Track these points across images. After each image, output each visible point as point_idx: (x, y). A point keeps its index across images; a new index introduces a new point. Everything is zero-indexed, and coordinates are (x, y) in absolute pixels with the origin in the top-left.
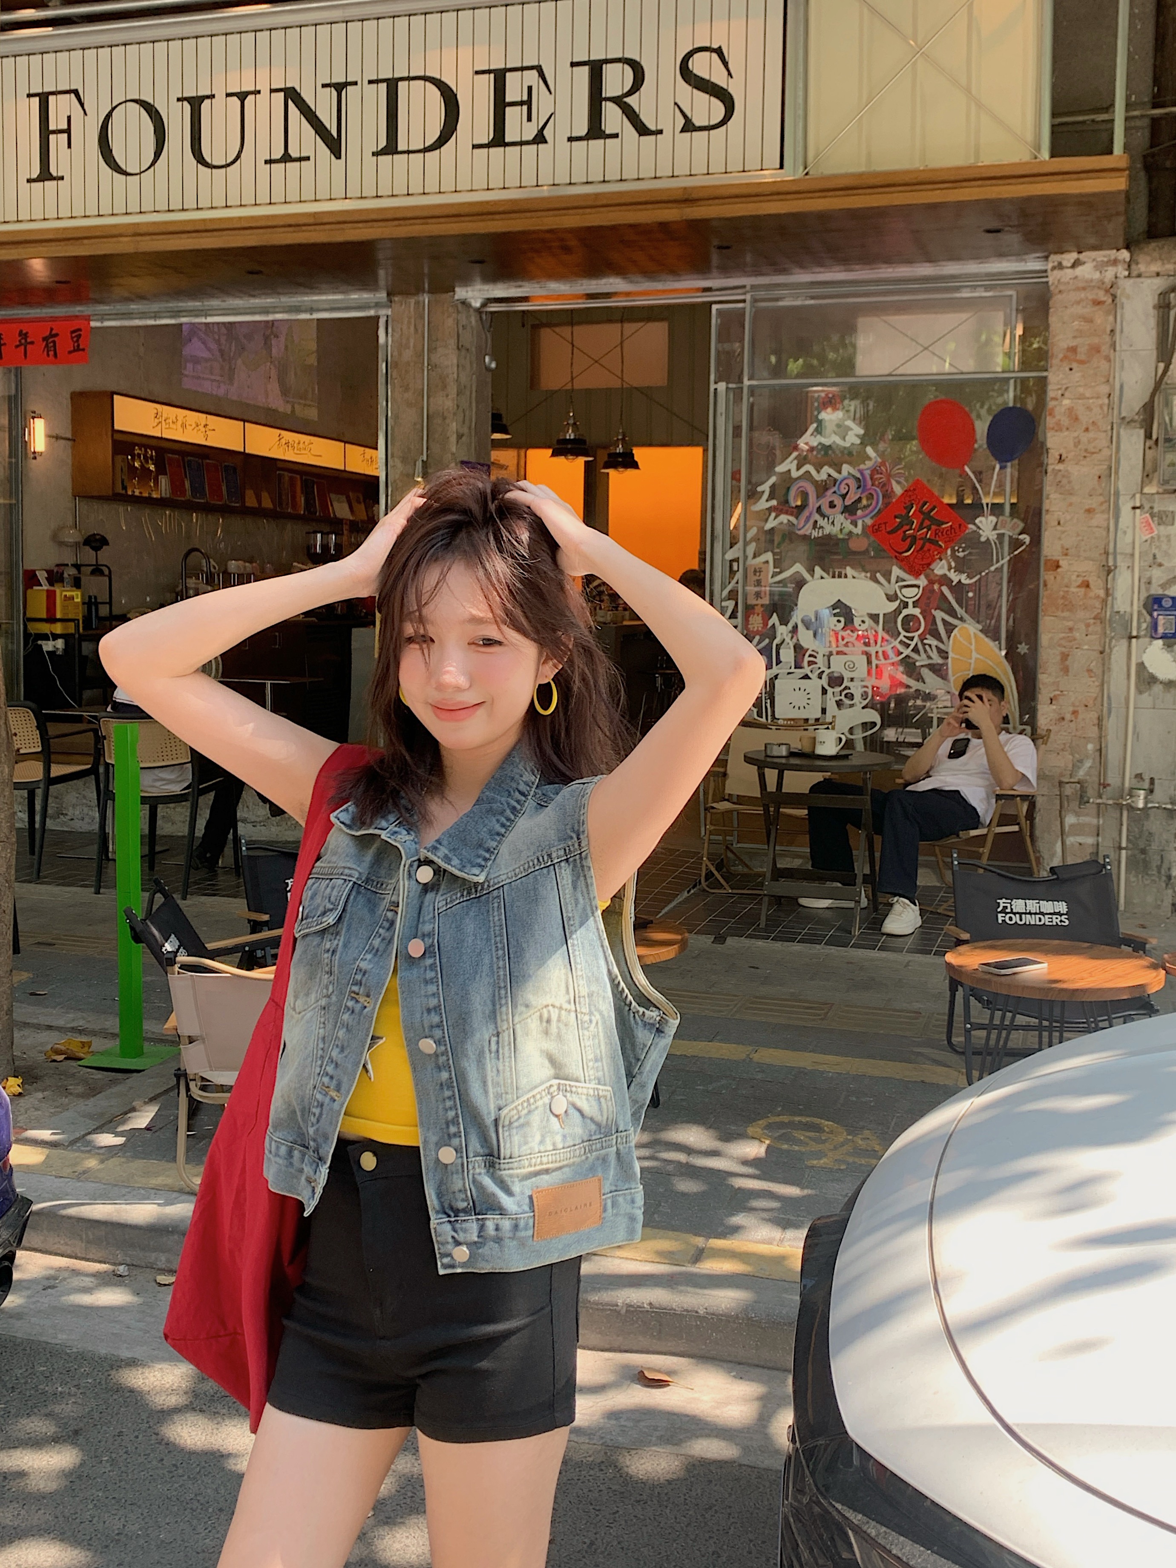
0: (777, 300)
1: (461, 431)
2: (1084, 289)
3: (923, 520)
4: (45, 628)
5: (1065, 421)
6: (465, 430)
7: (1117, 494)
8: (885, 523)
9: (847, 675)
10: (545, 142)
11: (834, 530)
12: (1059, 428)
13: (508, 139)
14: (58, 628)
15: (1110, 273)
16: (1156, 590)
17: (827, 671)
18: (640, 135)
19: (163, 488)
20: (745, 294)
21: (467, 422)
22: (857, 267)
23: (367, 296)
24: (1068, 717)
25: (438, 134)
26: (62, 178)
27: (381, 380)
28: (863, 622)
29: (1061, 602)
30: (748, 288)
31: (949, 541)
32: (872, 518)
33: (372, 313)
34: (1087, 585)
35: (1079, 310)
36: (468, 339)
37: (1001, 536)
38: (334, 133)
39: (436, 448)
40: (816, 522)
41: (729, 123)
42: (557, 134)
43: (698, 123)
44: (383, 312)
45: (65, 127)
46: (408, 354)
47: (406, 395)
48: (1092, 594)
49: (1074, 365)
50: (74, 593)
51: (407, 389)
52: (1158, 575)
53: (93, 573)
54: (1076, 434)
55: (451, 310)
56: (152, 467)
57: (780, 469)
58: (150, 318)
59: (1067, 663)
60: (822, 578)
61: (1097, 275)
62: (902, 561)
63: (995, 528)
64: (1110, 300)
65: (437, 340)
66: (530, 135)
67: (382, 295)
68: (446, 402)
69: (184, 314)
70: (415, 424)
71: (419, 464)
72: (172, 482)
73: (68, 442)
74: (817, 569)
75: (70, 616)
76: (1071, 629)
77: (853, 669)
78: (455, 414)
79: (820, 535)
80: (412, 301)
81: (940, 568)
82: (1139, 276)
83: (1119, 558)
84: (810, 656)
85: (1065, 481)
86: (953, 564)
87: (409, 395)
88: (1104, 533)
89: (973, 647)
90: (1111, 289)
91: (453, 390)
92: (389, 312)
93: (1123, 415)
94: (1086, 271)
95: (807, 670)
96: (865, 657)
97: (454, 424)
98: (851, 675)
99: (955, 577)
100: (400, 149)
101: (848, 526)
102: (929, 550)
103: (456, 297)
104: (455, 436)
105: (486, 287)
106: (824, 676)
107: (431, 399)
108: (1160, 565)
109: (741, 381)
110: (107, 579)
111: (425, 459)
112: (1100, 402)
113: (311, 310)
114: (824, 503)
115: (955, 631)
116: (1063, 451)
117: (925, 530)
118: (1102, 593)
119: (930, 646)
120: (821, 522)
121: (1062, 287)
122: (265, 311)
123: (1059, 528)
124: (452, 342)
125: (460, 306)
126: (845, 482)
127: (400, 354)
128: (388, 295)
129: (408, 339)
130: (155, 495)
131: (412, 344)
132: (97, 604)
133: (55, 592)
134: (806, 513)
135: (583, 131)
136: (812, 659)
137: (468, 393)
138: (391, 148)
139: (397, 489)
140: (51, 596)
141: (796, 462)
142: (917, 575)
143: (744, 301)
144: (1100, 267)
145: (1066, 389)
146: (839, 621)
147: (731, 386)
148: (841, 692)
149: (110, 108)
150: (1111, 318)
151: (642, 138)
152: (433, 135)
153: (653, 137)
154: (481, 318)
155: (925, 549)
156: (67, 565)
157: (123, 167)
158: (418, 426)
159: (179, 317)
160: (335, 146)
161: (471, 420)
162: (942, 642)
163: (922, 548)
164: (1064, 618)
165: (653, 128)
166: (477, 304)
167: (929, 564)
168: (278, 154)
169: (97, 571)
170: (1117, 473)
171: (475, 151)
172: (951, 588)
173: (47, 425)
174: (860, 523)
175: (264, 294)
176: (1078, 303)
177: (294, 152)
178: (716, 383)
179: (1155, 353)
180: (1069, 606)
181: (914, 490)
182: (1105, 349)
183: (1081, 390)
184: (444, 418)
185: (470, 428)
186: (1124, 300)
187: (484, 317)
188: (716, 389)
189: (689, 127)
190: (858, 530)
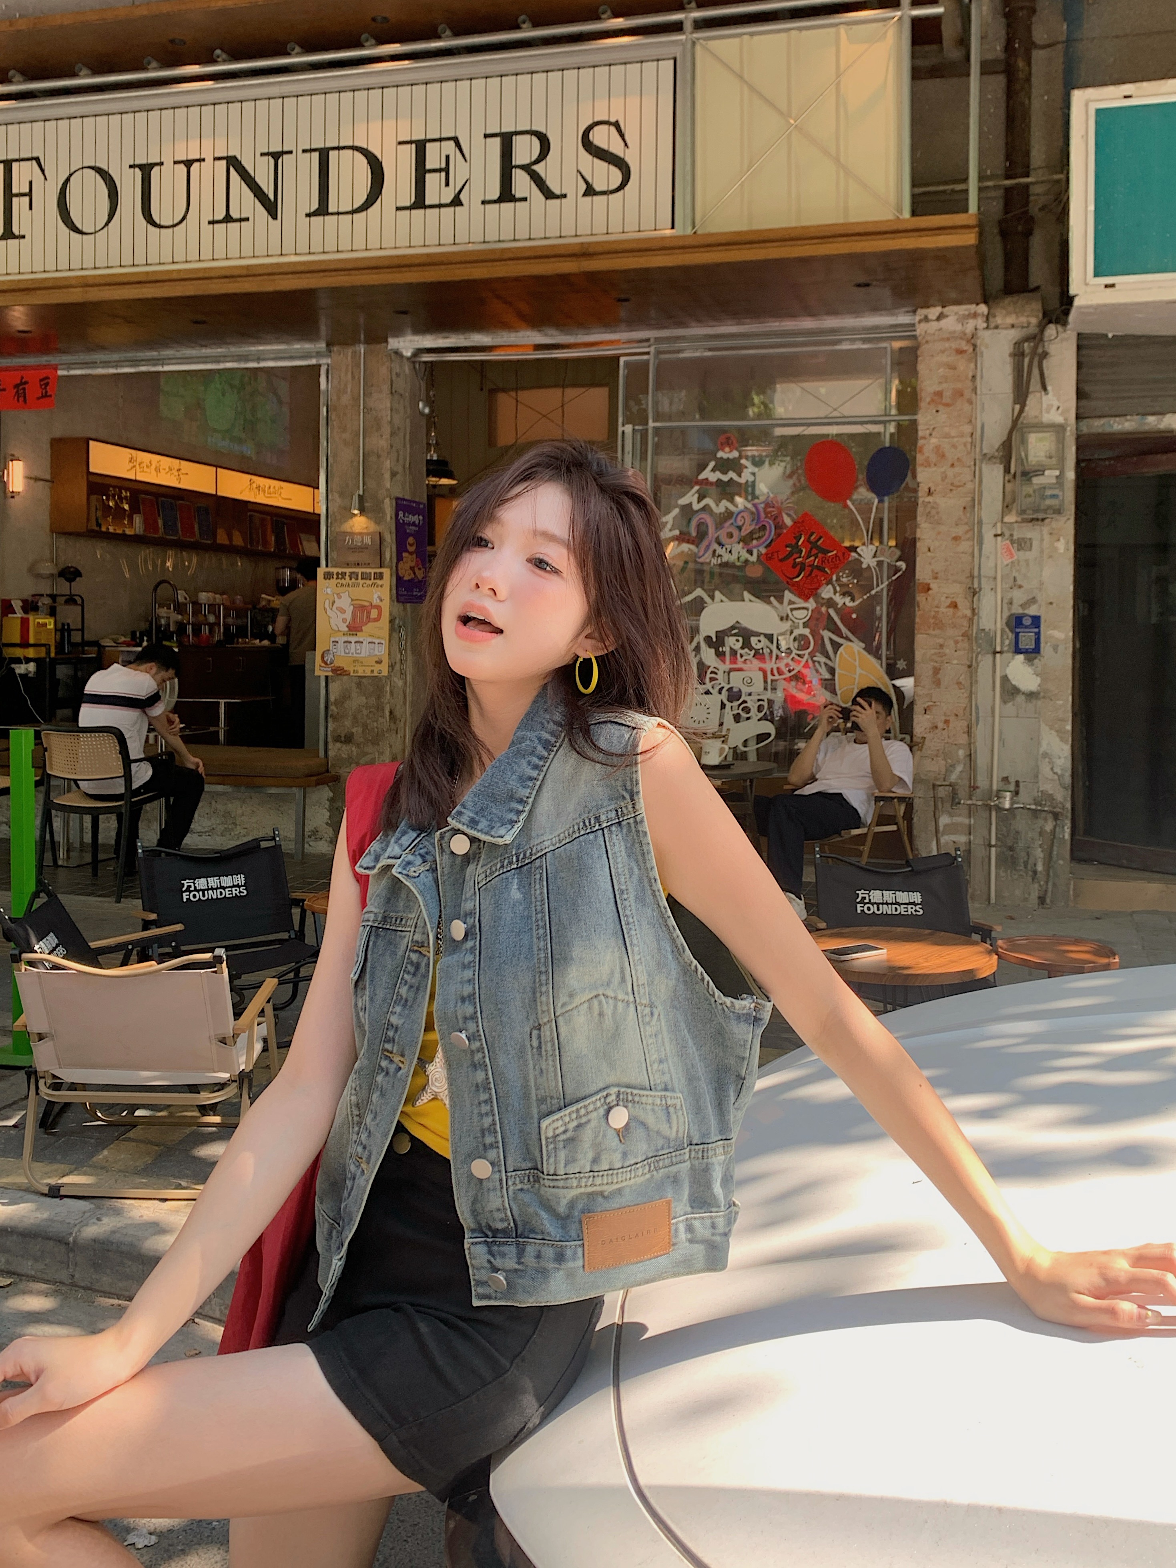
0: (678, 352)
1: (395, 469)
2: (948, 339)
3: (811, 549)
4: (19, 652)
5: (933, 458)
6: (399, 469)
7: (980, 523)
8: (777, 552)
9: (745, 690)
10: (461, 204)
11: (733, 558)
12: (928, 464)
13: (427, 202)
14: (31, 653)
15: (970, 325)
16: (1017, 610)
17: (727, 687)
18: (547, 198)
19: (138, 525)
20: (649, 346)
21: (401, 461)
22: (748, 321)
23: (307, 346)
24: (941, 725)
25: (365, 197)
26: (24, 237)
27: (323, 422)
28: (759, 641)
29: (932, 621)
30: (652, 341)
31: (835, 568)
32: (766, 547)
33: (314, 362)
34: (954, 605)
35: (944, 358)
36: (401, 385)
37: (880, 564)
38: (272, 197)
39: (371, 484)
40: (715, 551)
41: (626, 188)
42: (472, 197)
43: (598, 187)
44: (324, 361)
45: (27, 190)
46: (346, 399)
47: (344, 436)
48: (960, 614)
49: (940, 408)
50: (46, 621)
51: (344, 430)
52: (1019, 597)
53: (67, 602)
54: (943, 470)
55: (385, 359)
56: (126, 507)
57: (683, 501)
58: (112, 367)
59: (939, 676)
60: (722, 601)
61: (959, 327)
62: (793, 585)
63: (875, 556)
64: (971, 350)
65: (372, 386)
66: (448, 198)
67: (322, 345)
68: (381, 442)
69: (143, 363)
70: (352, 462)
71: (356, 499)
72: (146, 521)
73: (48, 483)
74: (717, 594)
75: (43, 642)
76: (941, 646)
77: (750, 684)
78: (388, 453)
79: (719, 562)
80: (349, 351)
81: (827, 592)
82: (997, 327)
83: (983, 580)
84: (712, 672)
85: (933, 512)
86: (838, 589)
87: (347, 436)
88: (970, 558)
89: (857, 663)
90: (972, 339)
91: (386, 430)
92: (329, 361)
93: (985, 451)
94: (950, 323)
95: (708, 686)
96: (761, 674)
97: (388, 462)
98: (749, 690)
99: (839, 600)
100: (331, 210)
101: (745, 555)
102: (817, 576)
103: (389, 347)
104: (389, 473)
105: (416, 338)
106: (724, 691)
107: (367, 440)
108: (1020, 587)
109: (647, 424)
110: (80, 608)
111: (361, 493)
112: (964, 440)
113: (259, 360)
114: (722, 534)
115: (841, 649)
116: (931, 485)
117: (813, 558)
118: (968, 613)
119: (819, 662)
120: (720, 551)
121: (928, 338)
122: (217, 359)
123: (929, 554)
124: (386, 388)
125: (393, 355)
126: (740, 516)
127: (339, 399)
128: (328, 345)
129: (346, 385)
130: (129, 532)
131: (349, 390)
132: (69, 630)
133: (28, 619)
134: (705, 543)
135: (496, 196)
136: (713, 675)
137: (401, 434)
138: (322, 210)
139: (336, 520)
140: (25, 623)
141: (697, 495)
142: (806, 598)
143: (648, 353)
144: (963, 319)
145: (934, 429)
146: (738, 641)
147: (637, 427)
148: (740, 705)
149: (68, 174)
150: (972, 365)
151: (549, 202)
152: (361, 198)
153: (557, 201)
154: (414, 367)
155: (813, 575)
156: (42, 595)
157: (80, 227)
158: (355, 464)
159: (139, 366)
160: (272, 209)
161: (405, 460)
162: (830, 659)
163: (809, 575)
164: (935, 636)
165: (557, 192)
166: (408, 353)
167: (818, 589)
168: (220, 215)
169: (71, 600)
170: (980, 503)
171: (399, 212)
172: (837, 611)
173: (27, 466)
174: (755, 552)
175: (214, 344)
176: (943, 352)
177: (235, 214)
178: (623, 425)
179: (1011, 396)
180: (939, 625)
181: (803, 522)
182: (968, 394)
183: (947, 430)
184: (379, 456)
185: (404, 467)
186: (983, 348)
187: (417, 366)
188: (623, 432)
189: (590, 191)
190: (754, 558)
